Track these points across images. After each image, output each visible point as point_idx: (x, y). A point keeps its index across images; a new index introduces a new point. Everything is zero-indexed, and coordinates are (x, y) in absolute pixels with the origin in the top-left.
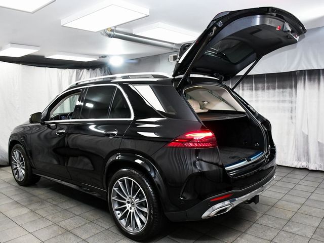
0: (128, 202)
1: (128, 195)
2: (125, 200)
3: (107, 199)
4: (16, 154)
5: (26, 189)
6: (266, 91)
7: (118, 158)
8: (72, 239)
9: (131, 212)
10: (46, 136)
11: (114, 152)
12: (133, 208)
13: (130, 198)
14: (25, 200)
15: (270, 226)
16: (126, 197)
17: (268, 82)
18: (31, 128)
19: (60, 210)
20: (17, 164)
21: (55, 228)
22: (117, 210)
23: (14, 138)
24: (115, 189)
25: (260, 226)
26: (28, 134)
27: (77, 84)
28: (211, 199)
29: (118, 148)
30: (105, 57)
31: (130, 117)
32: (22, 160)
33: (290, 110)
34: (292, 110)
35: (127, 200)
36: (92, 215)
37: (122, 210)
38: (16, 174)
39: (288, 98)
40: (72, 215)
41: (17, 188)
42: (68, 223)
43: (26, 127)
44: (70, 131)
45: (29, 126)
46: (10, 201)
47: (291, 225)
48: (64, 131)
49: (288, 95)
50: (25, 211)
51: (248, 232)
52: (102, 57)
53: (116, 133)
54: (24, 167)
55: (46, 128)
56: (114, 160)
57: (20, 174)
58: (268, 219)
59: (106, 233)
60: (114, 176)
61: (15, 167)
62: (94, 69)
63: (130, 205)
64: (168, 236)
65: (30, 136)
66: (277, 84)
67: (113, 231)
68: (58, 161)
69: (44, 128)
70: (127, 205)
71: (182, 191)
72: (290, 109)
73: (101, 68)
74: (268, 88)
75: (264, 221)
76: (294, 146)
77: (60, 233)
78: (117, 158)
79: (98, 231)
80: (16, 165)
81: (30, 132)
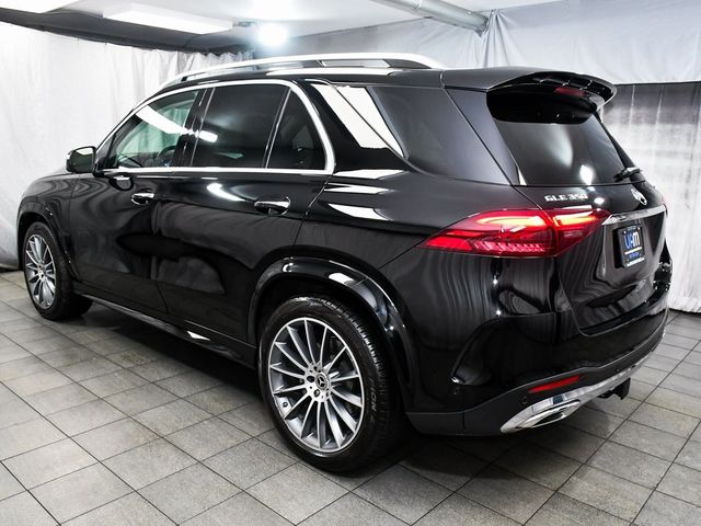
0: (311, 379)
1: (310, 361)
2: (302, 373)
3: (256, 365)
4: (36, 244)
5: (59, 326)
6: (631, 126)
7: (288, 269)
8: (171, 457)
9: (316, 403)
10: (102, 206)
11: (278, 255)
12: (323, 393)
13: (315, 368)
14: (57, 353)
15: (645, 450)
16: (306, 366)
17: (638, 106)
18: (71, 183)
19: (139, 383)
20: (39, 269)
21: (130, 427)
22: (281, 395)
23: (30, 207)
24: (278, 344)
25: (621, 450)
26: (64, 199)
27: (185, 79)
28: (531, 388)
29: (291, 243)
30: (246, 24)
31: (322, 167)
32: (48, 260)
33: (685, 176)
34: (689, 176)
35: (308, 374)
36: (216, 401)
37: (294, 396)
38: (36, 293)
39: (683, 147)
40: (168, 397)
41: (39, 325)
42: (160, 416)
43: (58, 181)
44: (165, 196)
45: (65, 181)
46: (22, 357)
47: (694, 450)
48: (152, 196)
49: (684, 139)
50: (57, 381)
51: (594, 463)
52: (240, 24)
53: (285, 204)
54: (53, 276)
55: (105, 186)
56: (279, 274)
57: (45, 291)
58: (637, 431)
59: (253, 448)
60: (277, 313)
61: (33, 275)
62: (218, 55)
63: (315, 386)
64: (402, 463)
65: (67, 201)
66: (659, 112)
67: (269, 442)
68: (129, 265)
69: (102, 186)
70: (307, 385)
71: (457, 363)
72: (686, 173)
73: (236, 54)
74: (637, 121)
75: (628, 437)
76: (685, 262)
77: (142, 440)
78: (284, 270)
79: (234, 442)
80: (36, 272)
81: (68, 194)
